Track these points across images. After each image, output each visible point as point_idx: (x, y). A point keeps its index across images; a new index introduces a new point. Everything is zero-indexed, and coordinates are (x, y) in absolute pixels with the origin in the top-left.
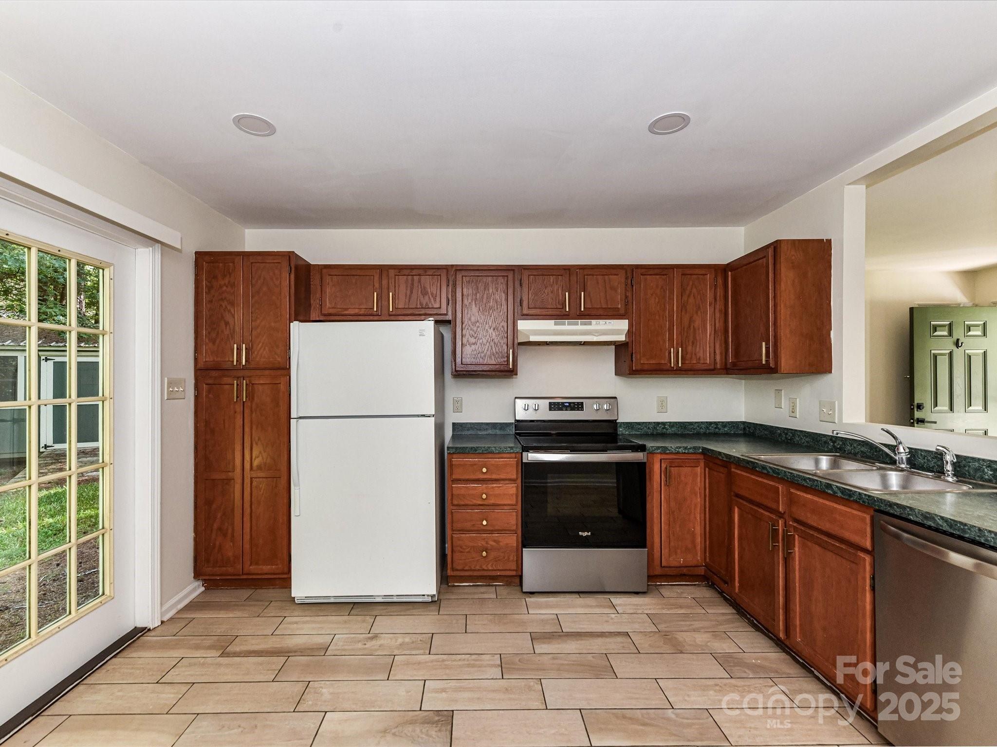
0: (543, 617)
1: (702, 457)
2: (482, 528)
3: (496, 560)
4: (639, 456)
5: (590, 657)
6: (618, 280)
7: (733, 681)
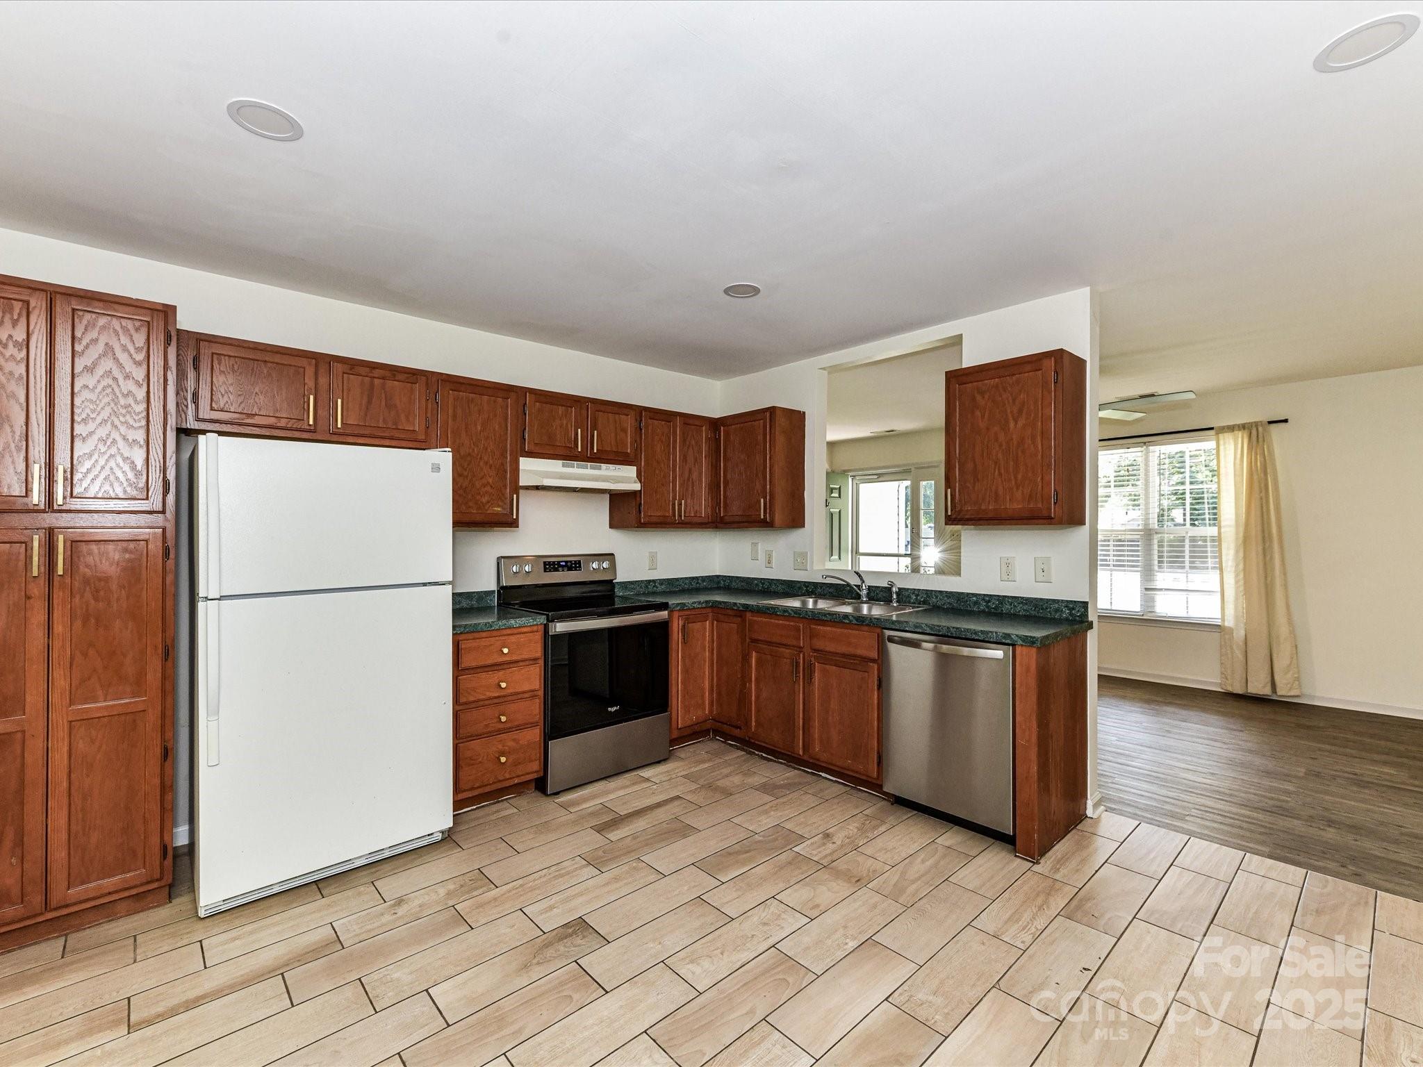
0: (590, 810)
1: (709, 610)
2: (501, 726)
3: (516, 764)
4: (664, 614)
5: (664, 825)
6: (629, 421)
7: (778, 800)
